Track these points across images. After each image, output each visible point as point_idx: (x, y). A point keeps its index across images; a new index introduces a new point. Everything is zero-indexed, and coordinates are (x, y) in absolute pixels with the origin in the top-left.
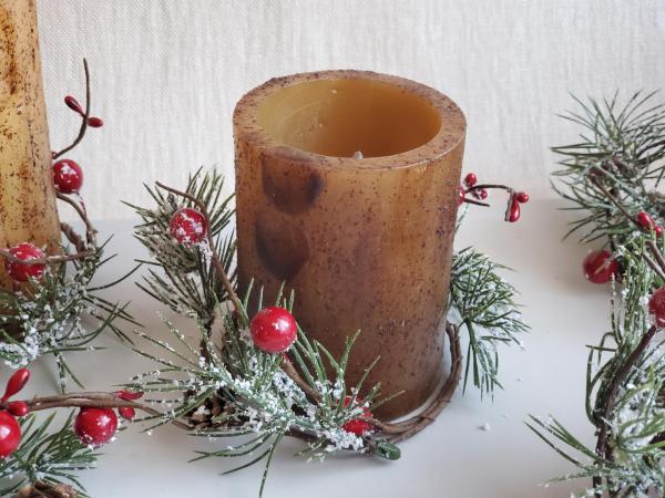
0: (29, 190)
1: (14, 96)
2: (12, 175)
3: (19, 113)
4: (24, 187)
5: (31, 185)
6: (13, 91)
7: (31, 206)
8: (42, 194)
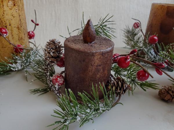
0: (20, 32)
1: (15, 7)
2: (15, 27)
3: (16, 12)
4: (18, 31)
5: (21, 32)
6: (14, 5)
7: (21, 37)
8: (24, 35)
